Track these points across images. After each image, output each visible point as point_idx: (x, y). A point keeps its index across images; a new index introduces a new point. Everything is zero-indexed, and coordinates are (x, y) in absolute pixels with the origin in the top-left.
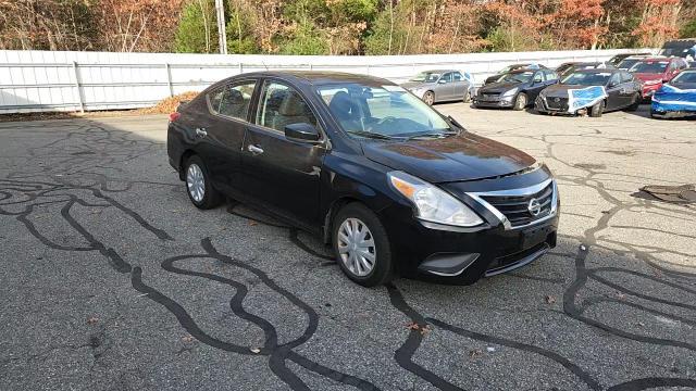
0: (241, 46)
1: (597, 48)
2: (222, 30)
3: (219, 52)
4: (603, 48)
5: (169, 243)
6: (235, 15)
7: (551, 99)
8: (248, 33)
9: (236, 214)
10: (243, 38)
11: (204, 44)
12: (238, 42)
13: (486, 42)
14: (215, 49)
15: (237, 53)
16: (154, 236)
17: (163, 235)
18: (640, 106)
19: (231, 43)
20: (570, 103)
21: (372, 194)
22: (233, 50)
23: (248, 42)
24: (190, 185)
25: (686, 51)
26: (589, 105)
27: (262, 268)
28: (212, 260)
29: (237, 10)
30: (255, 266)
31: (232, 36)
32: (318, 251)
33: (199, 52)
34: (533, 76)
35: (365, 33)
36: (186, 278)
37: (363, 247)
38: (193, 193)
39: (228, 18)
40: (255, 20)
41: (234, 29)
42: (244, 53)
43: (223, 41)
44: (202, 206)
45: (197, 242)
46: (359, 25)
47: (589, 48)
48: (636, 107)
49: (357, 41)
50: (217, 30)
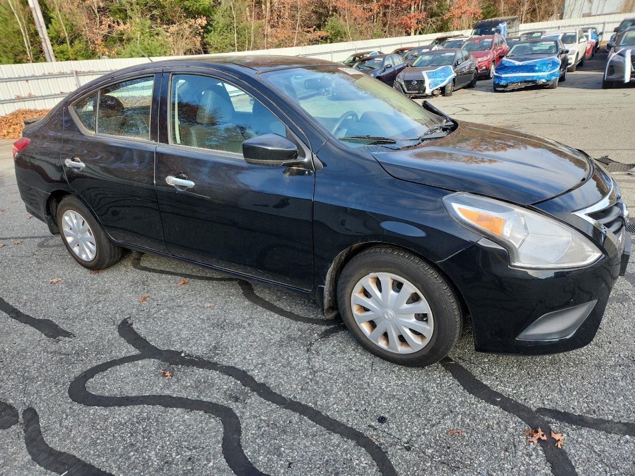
0: (71, 51)
1: (415, 34)
2: (44, 34)
3: (45, 61)
4: (420, 33)
5: (65, 344)
6: (55, 14)
7: (408, 83)
8: (75, 36)
9: (150, 270)
10: (72, 42)
11: (25, 52)
12: (66, 46)
13: (323, 33)
14: (39, 56)
15: (67, 59)
16: (37, 335)
17: (51, 329)
18: (478, 83)
19: (57, 48)
20: (427, 84)
21: (421, 234)
22: (61, 56)
23: (78, 45)
24: (69, 240)
25: (493, 29)
26: (442, 85)
27: (236, 362)
28: (151, 364)
29: (57, 8)
30: (225, 361)
31: (57, 40)
32: (298, 310)
33: (20, 62)
34: (383, 61)
35: (206, 29)
36: (122, 414)
37: (405, 313)
38: (76, 250)
39: (48, 20)
40: (82, 20)
41: (58, 32)
42: (76, 59)
43: (47, 46)
44: (96, 266)
45: (112, 333)
46: (199, 21)
47: (409, 34)
48: (475, 83)
49: (200, 39)
50: (37, 34)
